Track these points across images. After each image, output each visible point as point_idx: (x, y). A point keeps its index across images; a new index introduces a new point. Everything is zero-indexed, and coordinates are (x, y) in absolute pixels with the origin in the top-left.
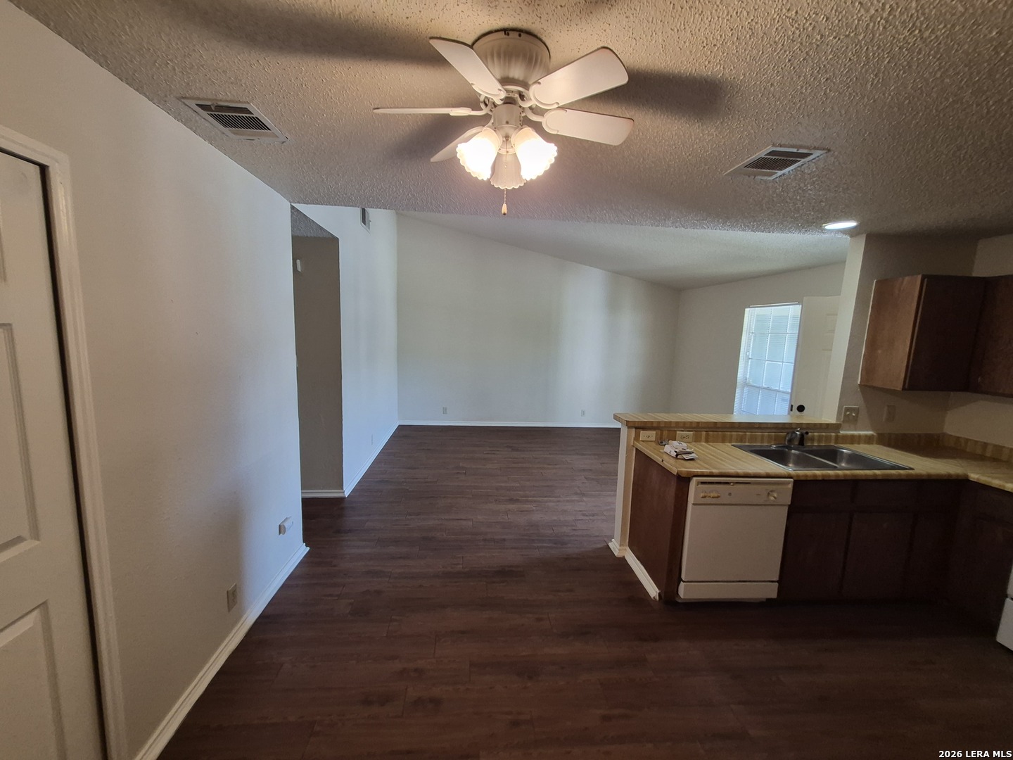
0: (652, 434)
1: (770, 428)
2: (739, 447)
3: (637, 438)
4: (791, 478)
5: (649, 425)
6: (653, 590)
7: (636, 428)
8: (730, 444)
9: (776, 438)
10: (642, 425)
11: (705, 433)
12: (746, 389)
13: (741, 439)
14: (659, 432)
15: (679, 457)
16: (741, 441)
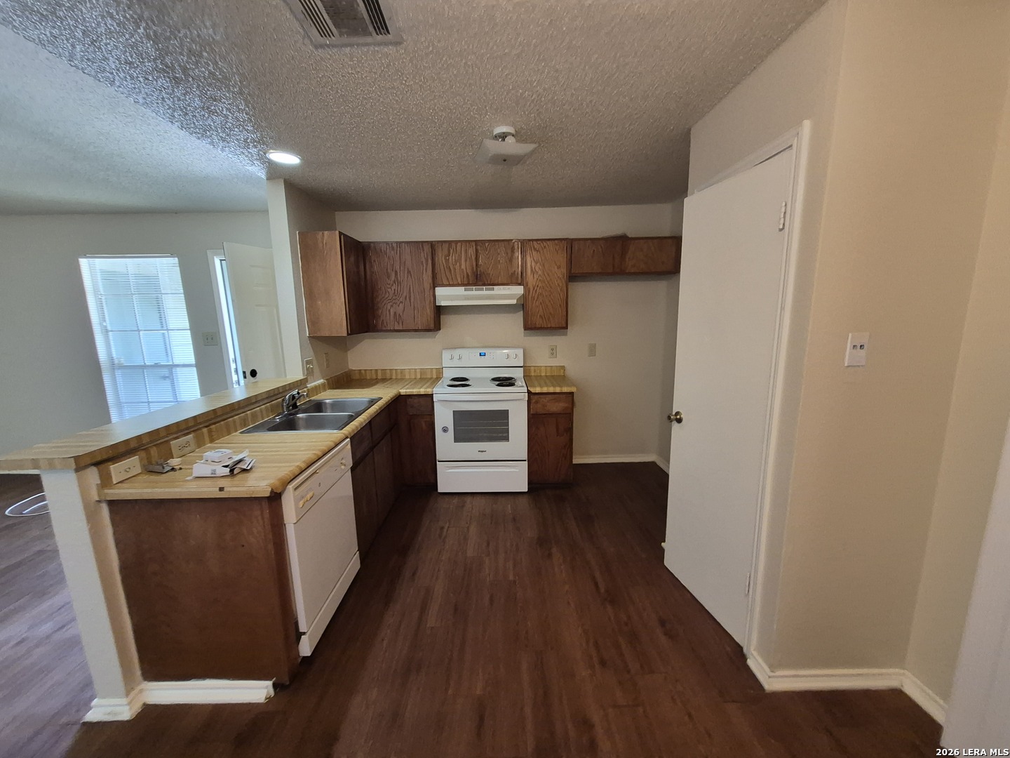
0: (133, 464)
1: (263, 399)
2: (248, 431)
3: (106, 481)
4: (347, 438)
5: (122, 449)
6: (255, 691)
7: (96, 464)
8: (237, 433)
9: (273, 409)
10: (111, 453)
11: (205, 430)
12: (118, 373)
13: (244, 423)
14: (143, 454)
15: (235, 472)
16: (245, 426)
